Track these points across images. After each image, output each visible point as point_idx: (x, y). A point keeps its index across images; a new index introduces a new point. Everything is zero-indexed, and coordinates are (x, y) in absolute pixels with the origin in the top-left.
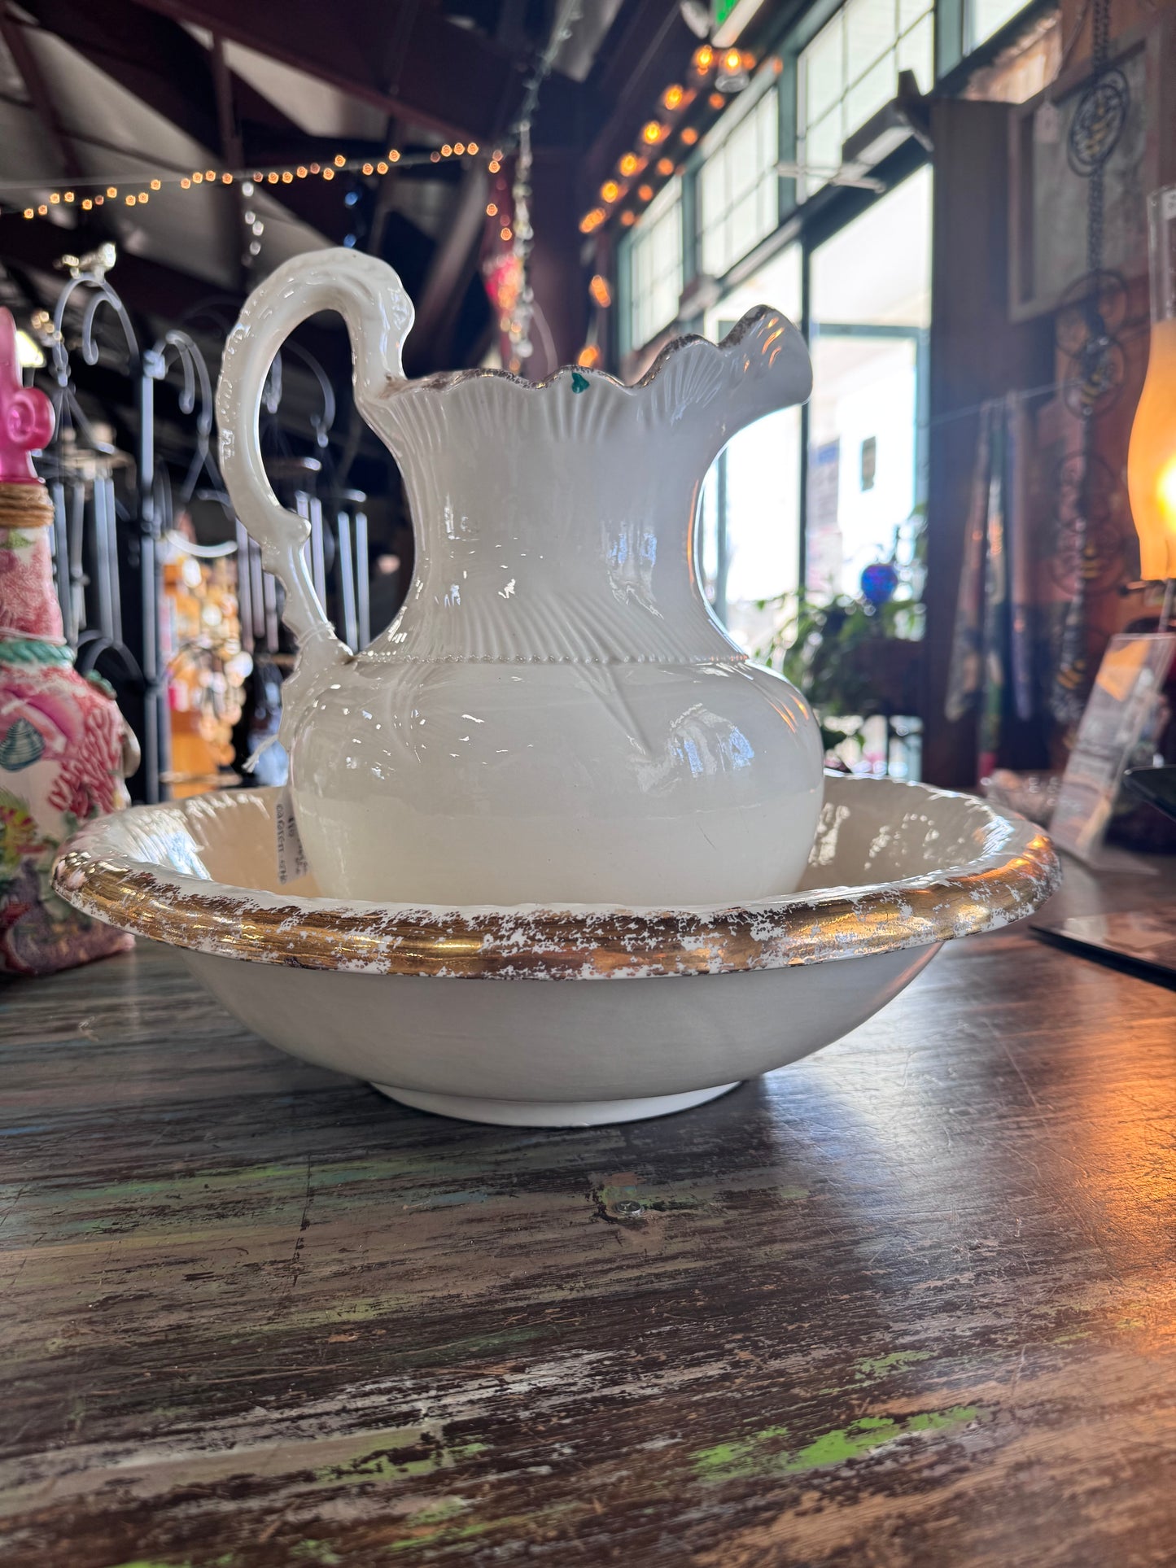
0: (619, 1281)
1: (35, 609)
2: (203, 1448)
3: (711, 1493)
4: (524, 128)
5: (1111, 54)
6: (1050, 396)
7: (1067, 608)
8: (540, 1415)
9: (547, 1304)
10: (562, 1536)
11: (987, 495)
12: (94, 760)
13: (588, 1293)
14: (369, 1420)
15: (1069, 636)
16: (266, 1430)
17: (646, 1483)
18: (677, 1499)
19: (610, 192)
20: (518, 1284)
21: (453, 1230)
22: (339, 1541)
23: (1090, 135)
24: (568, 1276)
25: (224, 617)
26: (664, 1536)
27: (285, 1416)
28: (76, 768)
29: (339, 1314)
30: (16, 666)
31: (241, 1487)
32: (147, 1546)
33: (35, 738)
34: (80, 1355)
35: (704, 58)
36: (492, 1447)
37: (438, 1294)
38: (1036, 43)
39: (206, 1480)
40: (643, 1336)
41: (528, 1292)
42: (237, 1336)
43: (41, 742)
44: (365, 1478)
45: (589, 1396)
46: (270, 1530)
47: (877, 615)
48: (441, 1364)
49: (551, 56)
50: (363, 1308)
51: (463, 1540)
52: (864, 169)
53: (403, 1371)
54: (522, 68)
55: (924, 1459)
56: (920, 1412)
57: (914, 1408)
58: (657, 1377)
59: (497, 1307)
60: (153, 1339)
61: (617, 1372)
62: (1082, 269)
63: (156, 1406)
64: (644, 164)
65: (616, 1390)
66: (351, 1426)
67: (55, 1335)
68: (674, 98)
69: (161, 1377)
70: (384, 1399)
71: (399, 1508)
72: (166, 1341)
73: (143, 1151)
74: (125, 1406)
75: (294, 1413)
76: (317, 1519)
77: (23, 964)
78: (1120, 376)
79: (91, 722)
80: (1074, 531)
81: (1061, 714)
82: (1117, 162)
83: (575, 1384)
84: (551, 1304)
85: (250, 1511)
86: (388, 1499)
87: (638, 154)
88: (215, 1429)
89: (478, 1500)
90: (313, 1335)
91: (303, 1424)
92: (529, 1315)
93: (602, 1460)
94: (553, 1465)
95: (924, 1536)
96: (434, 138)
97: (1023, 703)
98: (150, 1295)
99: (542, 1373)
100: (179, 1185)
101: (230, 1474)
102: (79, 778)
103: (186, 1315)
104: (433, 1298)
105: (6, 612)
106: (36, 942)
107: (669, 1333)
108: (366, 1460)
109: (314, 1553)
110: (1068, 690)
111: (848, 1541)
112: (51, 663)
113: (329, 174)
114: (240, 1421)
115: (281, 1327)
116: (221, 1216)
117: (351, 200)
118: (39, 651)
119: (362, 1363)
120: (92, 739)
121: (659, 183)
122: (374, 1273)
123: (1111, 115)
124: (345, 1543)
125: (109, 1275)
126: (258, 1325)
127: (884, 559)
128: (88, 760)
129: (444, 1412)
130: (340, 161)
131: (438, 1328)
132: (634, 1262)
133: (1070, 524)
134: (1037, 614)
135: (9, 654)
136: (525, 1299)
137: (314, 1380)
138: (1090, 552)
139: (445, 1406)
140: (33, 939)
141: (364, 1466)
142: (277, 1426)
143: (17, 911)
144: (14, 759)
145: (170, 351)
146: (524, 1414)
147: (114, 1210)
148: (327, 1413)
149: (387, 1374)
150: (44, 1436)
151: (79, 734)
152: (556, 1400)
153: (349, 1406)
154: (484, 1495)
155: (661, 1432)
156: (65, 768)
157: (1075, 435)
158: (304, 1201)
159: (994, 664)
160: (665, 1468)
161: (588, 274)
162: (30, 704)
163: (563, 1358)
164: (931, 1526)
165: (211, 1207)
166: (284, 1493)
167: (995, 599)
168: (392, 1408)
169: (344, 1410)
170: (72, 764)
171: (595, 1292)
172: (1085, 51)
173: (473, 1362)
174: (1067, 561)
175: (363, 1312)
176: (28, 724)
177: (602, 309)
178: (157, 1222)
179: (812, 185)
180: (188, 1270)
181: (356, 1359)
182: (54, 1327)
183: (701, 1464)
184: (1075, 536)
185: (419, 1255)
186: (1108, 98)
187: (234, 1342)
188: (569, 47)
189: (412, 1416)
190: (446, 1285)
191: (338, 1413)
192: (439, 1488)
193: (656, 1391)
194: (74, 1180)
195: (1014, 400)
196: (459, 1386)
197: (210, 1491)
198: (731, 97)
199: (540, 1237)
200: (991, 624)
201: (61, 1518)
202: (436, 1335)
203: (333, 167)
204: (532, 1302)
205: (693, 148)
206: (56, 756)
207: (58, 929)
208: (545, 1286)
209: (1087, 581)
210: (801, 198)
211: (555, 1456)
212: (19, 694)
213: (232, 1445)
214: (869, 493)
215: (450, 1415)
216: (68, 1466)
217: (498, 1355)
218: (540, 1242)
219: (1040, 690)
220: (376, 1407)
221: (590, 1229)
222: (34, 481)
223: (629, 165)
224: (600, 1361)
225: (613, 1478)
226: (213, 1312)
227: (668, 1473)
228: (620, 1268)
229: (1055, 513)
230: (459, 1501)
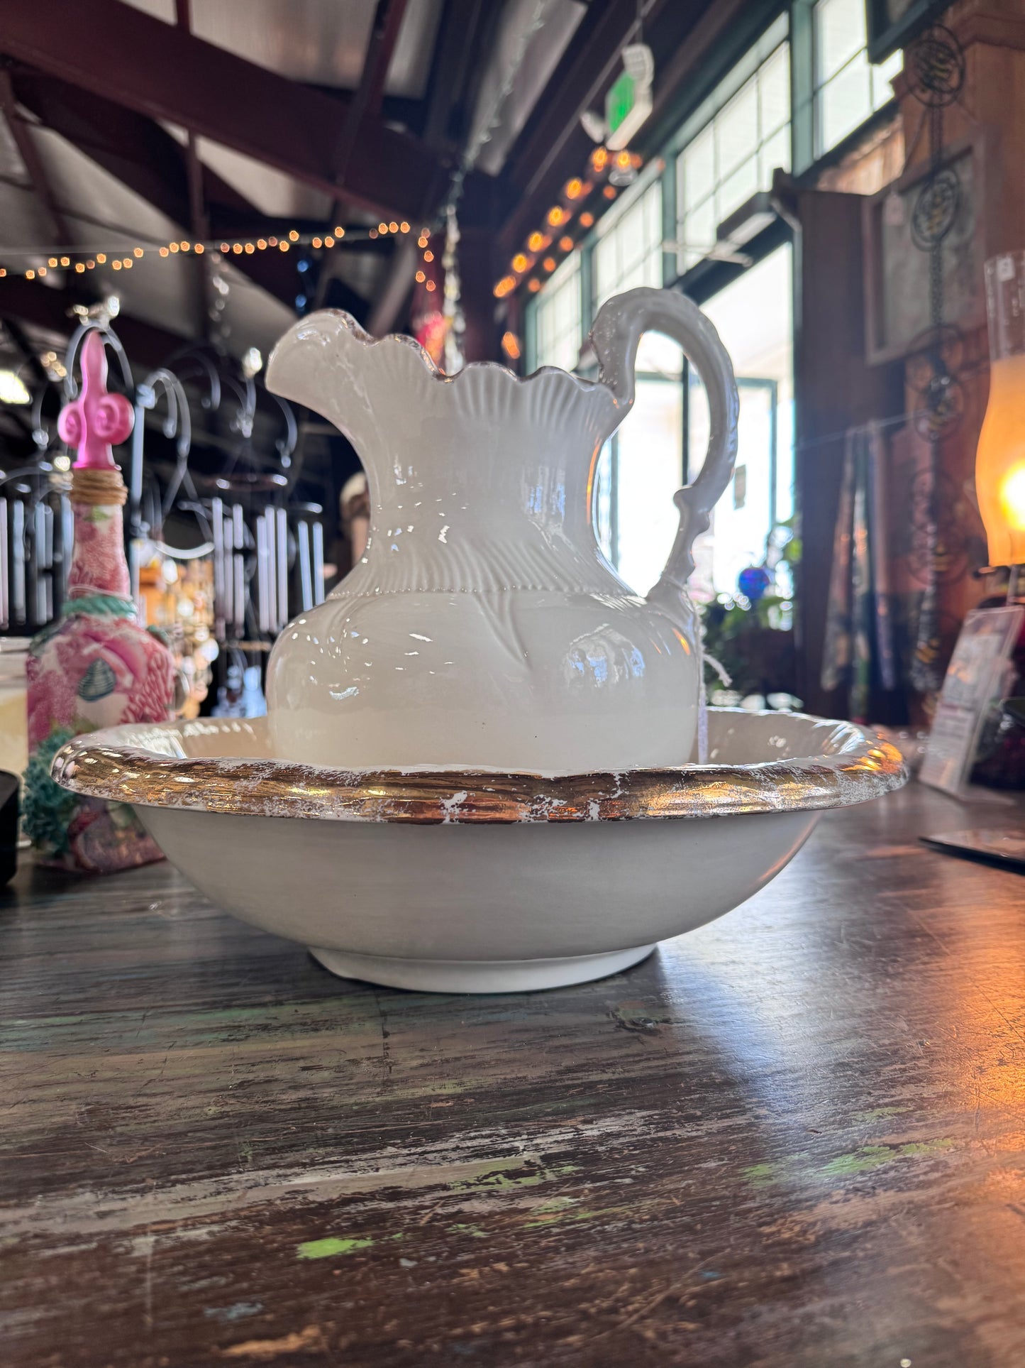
0: (649, 1068)
1: (111, 571)
2: (355, 1172)
3: (761, 1192)
4: (451, 211)
5: (945, 156)
6: (902, 425)
7: (922, 596)
8: (612, 1149)
9: (597, 1082)
10: (654, 1218)
11: (852, 504)
12: (154, 695)
13: (627, 1075)
14: (479, 1153)
15: (924, 619)
16: (400, 1160)
17: (709, 1187)
18: (735, 1196)
19: (520, 264)
20: (569, 1070)
21: (506, 1037)
22: (483, 1224)
23: (930, 217)
24: (608, 1064)
25: (195, 609)
26: (732, 1217)
27: (412, 1152)
28: (140, 701)
29: (433, 1090)
30: (94, 617)
31: (394, 1194)
32: (333, 1229)
33: (110, 674)
34: (233, 1116)
35: (599, 158)
36: (582, 1168)
37: (508, 1077)
38: (873, 150)
39: (365, 1190)
40: (679, 1101)
41: (580, 1075)
42: (356, 1104)
43: (115, 678)
44: (489, 1187)
45: (648, 1137)
46: (426, 1219)
47: (753, 609)
48: (527, 1120)
49: (471, 156)
50: (451, 1086)
51: (579, 1222)
52: (735, 247)
53: (497, 1124)
54: (446, 163)
55: (916, 1170)
56: (909, 1143)
57: (904, 1140)
58: (698, 1125)
59: (557, 1084)
60: (289, 1106)
61: (666, 1122)
62: (926, 323)
63: (308, 1147)
64: (549, 242)
65: (669, 1133)
66: (466, 1157)
67: (209, 1105)
68: (574, 189)
69: (304, 1130)
70: (487, 1141)
71: (522, 1204)
72: (300, 1108)
73: (235, 990)
74: (283, 1147)
75: (419, 1150)
76: (460, 1212)
77: (90, 863)
78: (960, 408)
79: (153, 664)
80: (926, 532)
81: (920, 684)
82: (952, 240)
83: (635, 1130)
84: (600, 1082)
85: (406, 1208)
86: (512, 1200)
87: (543, 232)
88: (360, 1160)
89: (582, 1199)
90: (418, 1103)
91: (430, 1156)
92: (585, 1089)
93: (671, 1174)
94: (633, 1177)
95: (932, 1214)
96: (370, 218)
97: (887, 674)
98: (276, 1080)
99: (607, 1124)
100: (273, 1011)
101: (382, 1186)
102: (142, 709)
103: (311, 1092)
104: (505, 1079)
105: (87, 573)
106: (103, 846)
107: (699, 1098)
108: (486, 1177)
109: (466, 1231)
110: (924, 664)
111: (874, 1217)
112: (122, 615)
113: (284, 247)
114: (378, 1155)
115: (389, 1098)
116: (316, 1030)
117: (303, 267)
118: (114, 606)
119: (462, 1120)
120: (154, 678)
121: (561, 257)
122: (452, 1064)
123: (945, 204)
124: (487, 1225)
125: (238, 1068)
126: (370, 1097)
127: (757, 563)
128: (150, 695)
129: (537, 1148)
130: (294, 236)
131: (515, 1097)
132: (658, 1056)
133: (922, 527)
134: (897, 602)
135: (89, 606)
136: (579, 1079)
137: (427, 1131)
138: (941, 549)
139: (537, 1144)
140: (100, 843)
141: (485, 1181)
142: (408, 1158)
143: (87, 819)
144: (92, 691)
145: (158, 386)
146: (601, 1149)
147: (226, 1027)
148: (446, 1150)
149: (483, 1126)
150: (225, 1166)
151: (143, 673)
152: (622, 1140)
153: (461, 1146)
154: (586, 1196)
155: (711, 1157)
156: (132, 700)
157: (924, 455)
158: (381, 1020)
159: (861, 643)
160: (721, 1178)
161: (501, 330)
162: (107, 647)
163: (620, 1115)
164: (935, 1208)
165: (304, 1024)
166: (428, 1197)
167: (861, 589)
168: (496, 1146)
169: (458, 1147)
170: (137, 698)
171: (632, 1075)
172: (924, 153)
173: (550, 1118)
174: (922, 557)
175: (450, 1088)
176: (105, 662)
177: (513, 360)
178: (264, 1035)
179: (691, 260)
180: (302, 1064)
181: (457, 1118)
182: (206, 1101)
183: (748, 1175)
184: (927, 538)
185: (485, 1052)
186: (944, 191)
187: (355, 1108)
188: (486, 149)
189: (513, 1151)
190: (513, 1071)
191: (454, 1150)
192: (549, 1192)
193: (699, 1133)
194: (186, 1008)
195: (874, 427)
196: (543, 1133)
197: (372, 1196)
198: (621, 189)
199: (577, 1041)
200: (858, 611)
201: (259, 1213)
202: (515, 1102)
203: (288, 240)
204: (584, 1081)
205: (588, 231)
206: (126, 691)
207: (120, 834)
208: (592, 1071)
209: (939, 574)
210: (681, 270)
211: (633, 1173)
212: (97, 639)
213: (377, 1170)
214: (740, 511)
215: (543, 1149)
216: (252, 1183)
217: (570, 1113)
218: (580, 1044)
219: (901, 665)
220: (484, 1146)
221: (617, 1036)
222: (111, 468)
223: (536, 242)
224: (650, 1116)
225: (684, 1184)
226: (331, 1090)
227: (724, 1181)
228: (649, 1059)
229: (910, 516)
230: (567, 1199)
